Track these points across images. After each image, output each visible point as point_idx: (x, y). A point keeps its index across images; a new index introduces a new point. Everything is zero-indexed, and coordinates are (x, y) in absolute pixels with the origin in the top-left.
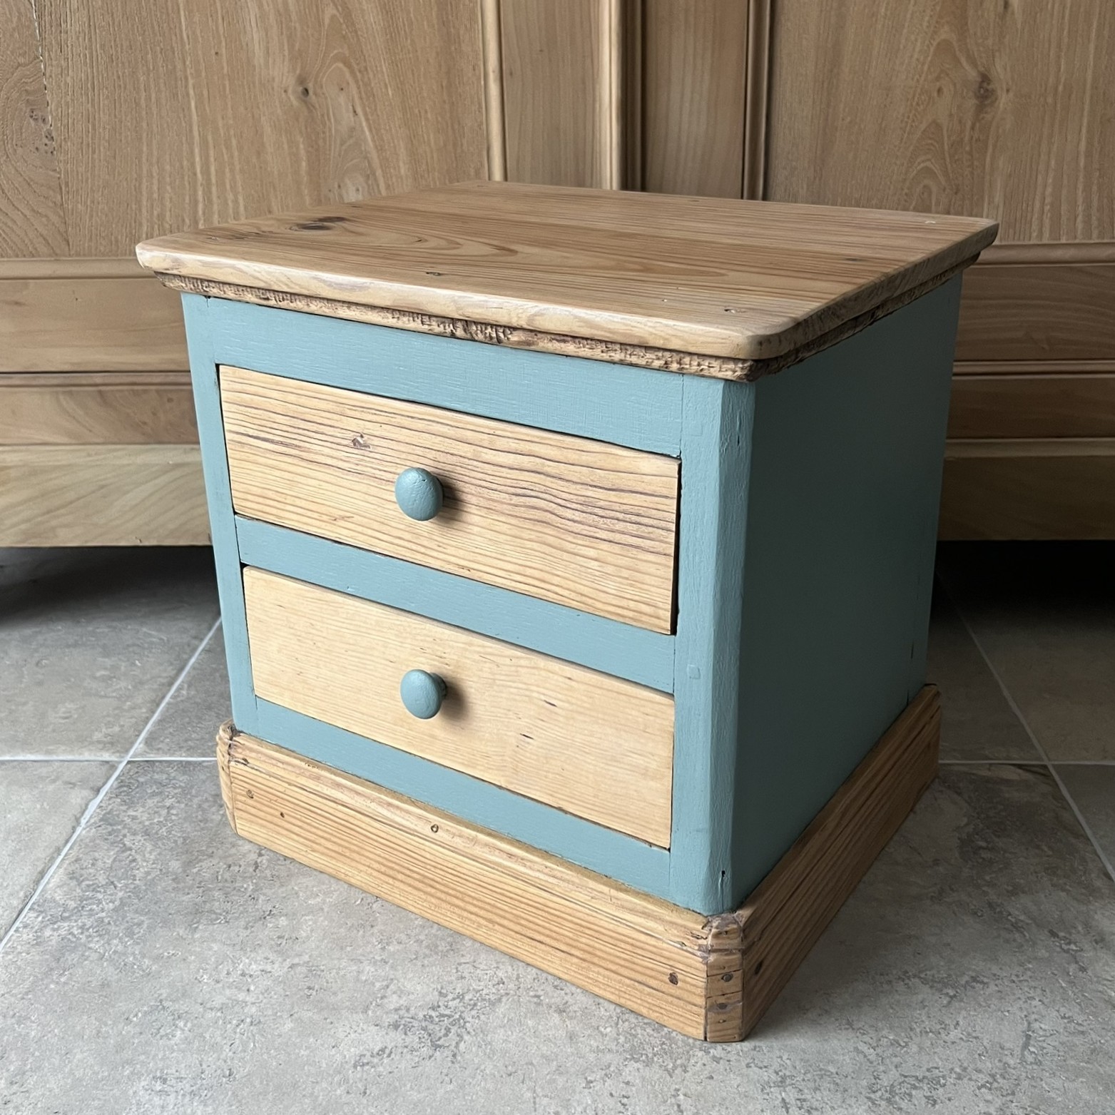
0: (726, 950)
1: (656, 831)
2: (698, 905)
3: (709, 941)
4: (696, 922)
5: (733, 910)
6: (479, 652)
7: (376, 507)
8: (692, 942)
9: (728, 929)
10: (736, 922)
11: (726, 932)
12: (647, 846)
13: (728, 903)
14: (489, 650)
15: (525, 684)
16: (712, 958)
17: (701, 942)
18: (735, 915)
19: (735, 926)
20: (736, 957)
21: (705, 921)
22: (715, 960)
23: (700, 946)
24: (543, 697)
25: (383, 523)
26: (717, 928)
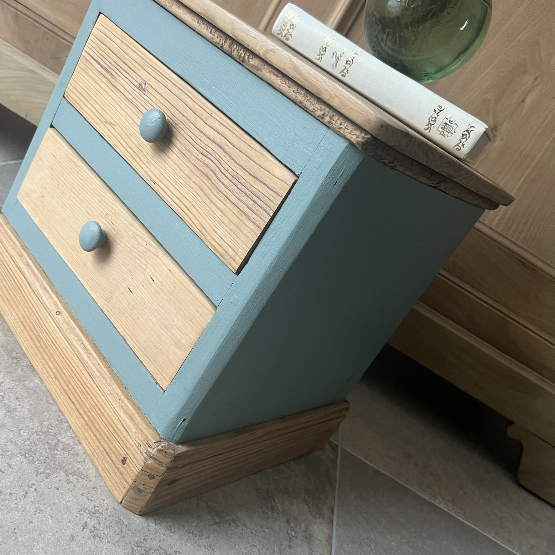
0: (160, 462)
1: (164, 377)
2: (160, 430)
3: (153, 452)
4: (153, 438)
5: (178, 443)
6: (133, 232)
7: (129, 125)
8: (145, 446)
9: (168, 451)
10: (174, 450)
11: (166, 452)
12: (155, 383)
13: (177, 438)
14: (139, 233)
15: (146, 261)
16: (150, 461)
17: (149, 449)
18: (177, 446)
19: (172, 452)
20: (163, 469)
21: (159, 439)
22: (151, 463)
23: (147, 451)
24: (150, 274)
25: (128, 136)
26: (162, 447)
